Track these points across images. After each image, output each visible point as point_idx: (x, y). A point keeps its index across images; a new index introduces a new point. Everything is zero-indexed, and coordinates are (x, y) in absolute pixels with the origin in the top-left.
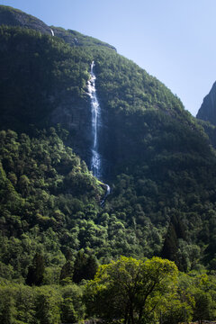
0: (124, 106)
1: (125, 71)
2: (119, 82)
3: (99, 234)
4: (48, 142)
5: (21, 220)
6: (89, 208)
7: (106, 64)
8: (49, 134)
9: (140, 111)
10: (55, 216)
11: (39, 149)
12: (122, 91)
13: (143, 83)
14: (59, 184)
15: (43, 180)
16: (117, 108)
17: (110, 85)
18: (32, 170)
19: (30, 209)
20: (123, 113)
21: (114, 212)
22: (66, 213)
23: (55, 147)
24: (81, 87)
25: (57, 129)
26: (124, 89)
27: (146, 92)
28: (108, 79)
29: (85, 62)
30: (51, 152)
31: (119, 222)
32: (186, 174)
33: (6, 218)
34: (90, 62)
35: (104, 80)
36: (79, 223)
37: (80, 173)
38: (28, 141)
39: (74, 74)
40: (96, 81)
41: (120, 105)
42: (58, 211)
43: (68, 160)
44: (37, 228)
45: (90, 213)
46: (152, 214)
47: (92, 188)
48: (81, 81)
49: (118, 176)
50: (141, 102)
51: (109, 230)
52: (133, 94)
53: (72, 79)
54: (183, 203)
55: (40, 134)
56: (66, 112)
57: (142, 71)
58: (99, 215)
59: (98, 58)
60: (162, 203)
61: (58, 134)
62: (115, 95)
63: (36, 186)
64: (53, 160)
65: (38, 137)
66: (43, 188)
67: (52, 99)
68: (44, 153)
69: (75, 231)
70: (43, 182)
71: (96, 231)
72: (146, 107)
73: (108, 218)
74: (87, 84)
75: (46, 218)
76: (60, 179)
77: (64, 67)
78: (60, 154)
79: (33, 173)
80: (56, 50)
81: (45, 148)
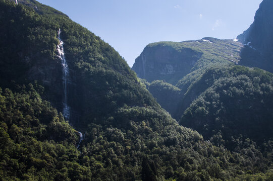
0: (88, 67)
1: (86, 38)
2: (83, 47)
3: (85, 173)
4: (28, 96)
5: (19, 162)
6: (71, 151)
7: (70, 31)
8: (28, 89)
9: (101, 72)
10: (46, 158)
11: (22, 102)
12: (86, 55)
13: (101, 48)
14: (43, 131)
15: (30, 128)
16: (83, 69)
17: (75, 49)
18: (19, 120)
19: (25, 153)
20: (88, 73)
21: (92, 155)
22: (54, 156)
23: (35, 100)
24: (52, 50)
25: (34, 85)
26: (87, 53)
27: (104, 56)
28: (74, 45)
29: (54, 29)
30: (33, 105)
31: (98, 163)
32: (144, 124)
33: (7, 161)
34: (57, 29)
35: (70, 45)
36: (66, 164)
37: (59, 122)
38: (12, 95)
39: (47, 40)
40: (64, 46)
41: (85, 66)
42: (47, 155)
43: (48, 112)
44: (33, 169)
45: (73, 156)
46: (123, 156)
47: (69, 135)
48: (52, 45)
49: (89, 125)
50: (101, 64)
51: (92, 170)
52: (94, 58)
53: (45, 43)
54: (145, 147)
55: (21, 89)
56: (41, 71)
57: (98, 38)
58: (80, 157)
59: (63, 26)
60: (129, 147)
61: (36, 89)
62: (80, 58)
63: (25, 134)
64: (35, 111)
65: (19, 91)
66: (30, 135)
67: (28, 59)
68: (27, 105)
69: (64, 171)
70: (29, 130)
71: (83, 170)
72: (106, 69)
73: (88, 160)
74: (57, 48)
75: (39, 160)
76: (43, 127)
77: (37, 33)
78: (41, 106)
79: (21, 122)
80: (29, 18)
81: (27, 100)
